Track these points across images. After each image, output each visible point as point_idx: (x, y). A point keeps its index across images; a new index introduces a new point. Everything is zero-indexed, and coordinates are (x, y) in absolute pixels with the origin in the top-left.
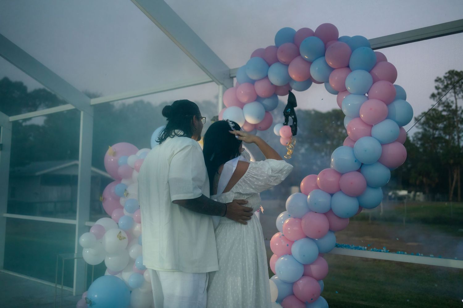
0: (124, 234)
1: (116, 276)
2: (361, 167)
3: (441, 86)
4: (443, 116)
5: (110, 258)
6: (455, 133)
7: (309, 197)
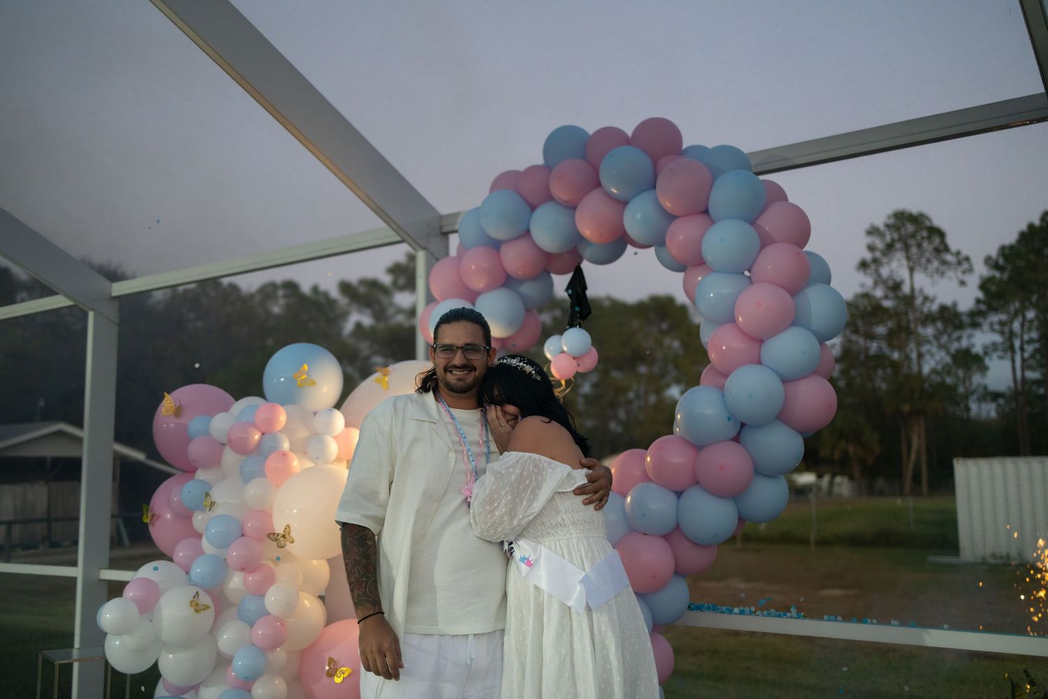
0: (205, 599)
1: (184, 696)
2: (741, 431)
3: (879, 244)
4: (885, 311)
5: (171, 656)
6: (912, 345)
7: (629, 499)
